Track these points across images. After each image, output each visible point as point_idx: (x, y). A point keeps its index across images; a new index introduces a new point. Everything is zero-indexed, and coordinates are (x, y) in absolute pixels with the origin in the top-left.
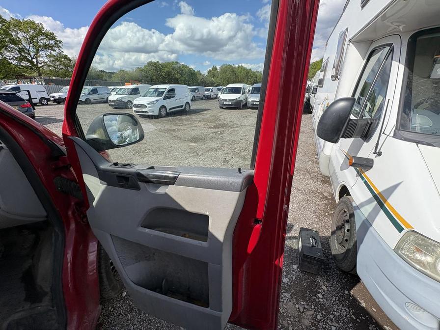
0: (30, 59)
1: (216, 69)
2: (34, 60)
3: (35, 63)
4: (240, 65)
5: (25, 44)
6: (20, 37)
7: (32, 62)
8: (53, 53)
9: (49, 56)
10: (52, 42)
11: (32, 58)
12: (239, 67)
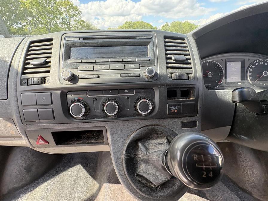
0: (67, 23)
1: (168, 25)
2: (68, 24)
3: (69, 25)
4: (186, 21)
5: (64, 15)
6: (63, 11)
7: (67, 25)
8: (77, 19)
9: (75, 21)
10: (77, 12)
11: (68, 23)
12: (185, 23)
